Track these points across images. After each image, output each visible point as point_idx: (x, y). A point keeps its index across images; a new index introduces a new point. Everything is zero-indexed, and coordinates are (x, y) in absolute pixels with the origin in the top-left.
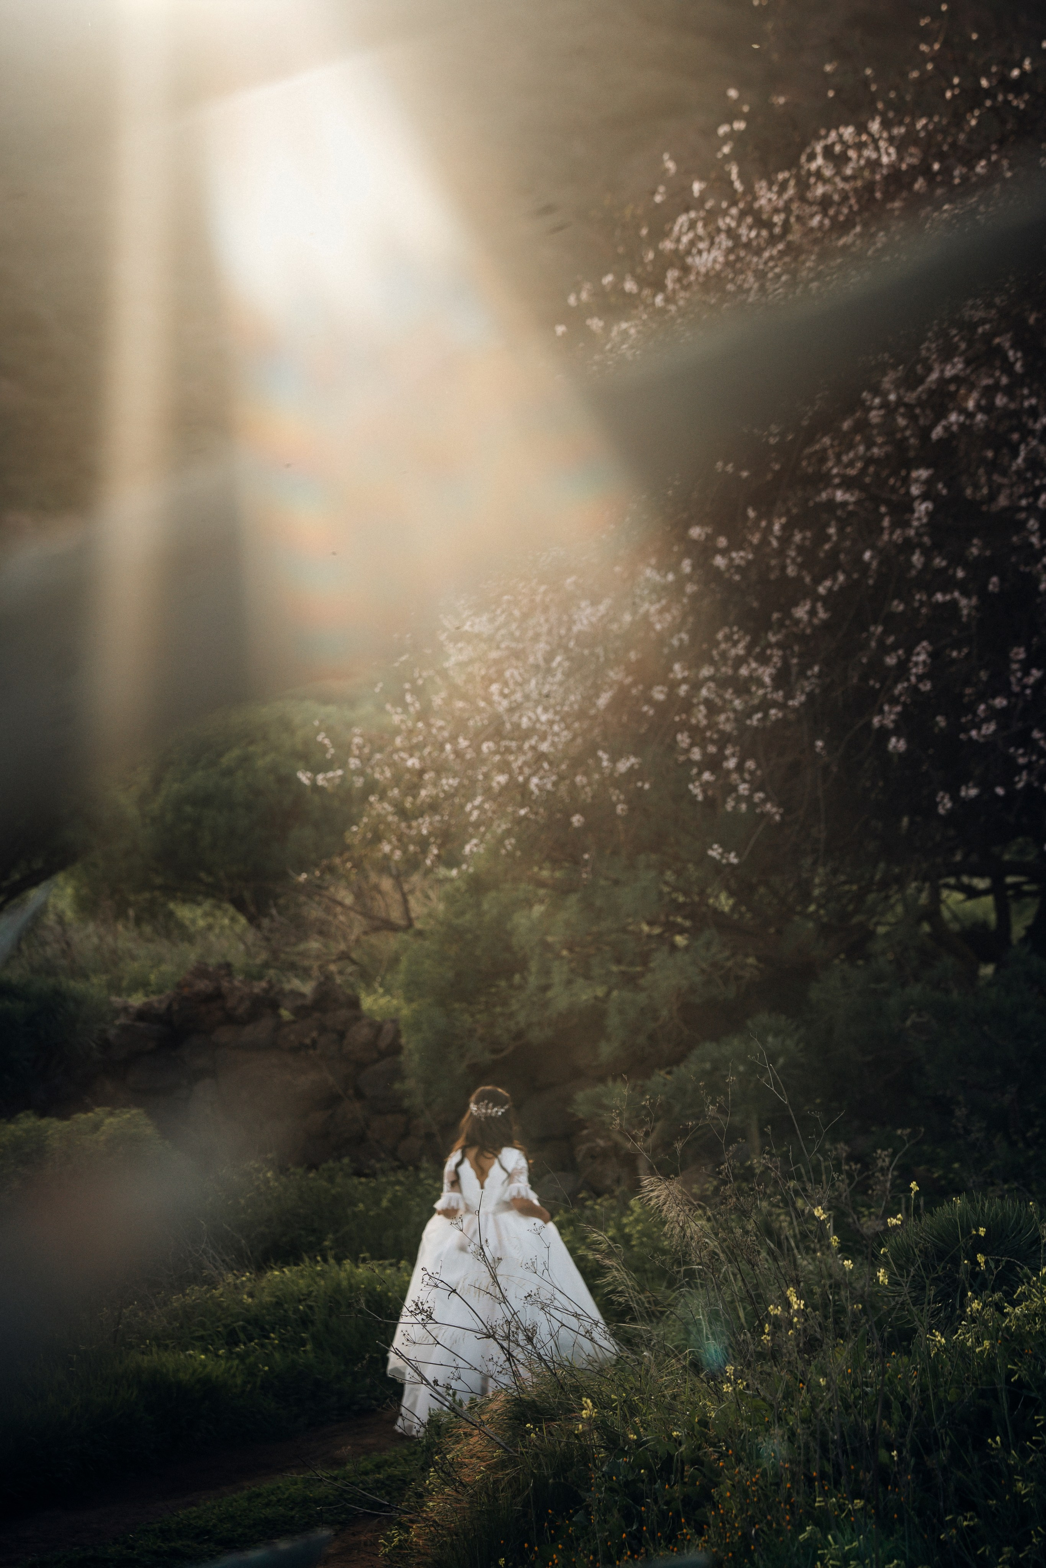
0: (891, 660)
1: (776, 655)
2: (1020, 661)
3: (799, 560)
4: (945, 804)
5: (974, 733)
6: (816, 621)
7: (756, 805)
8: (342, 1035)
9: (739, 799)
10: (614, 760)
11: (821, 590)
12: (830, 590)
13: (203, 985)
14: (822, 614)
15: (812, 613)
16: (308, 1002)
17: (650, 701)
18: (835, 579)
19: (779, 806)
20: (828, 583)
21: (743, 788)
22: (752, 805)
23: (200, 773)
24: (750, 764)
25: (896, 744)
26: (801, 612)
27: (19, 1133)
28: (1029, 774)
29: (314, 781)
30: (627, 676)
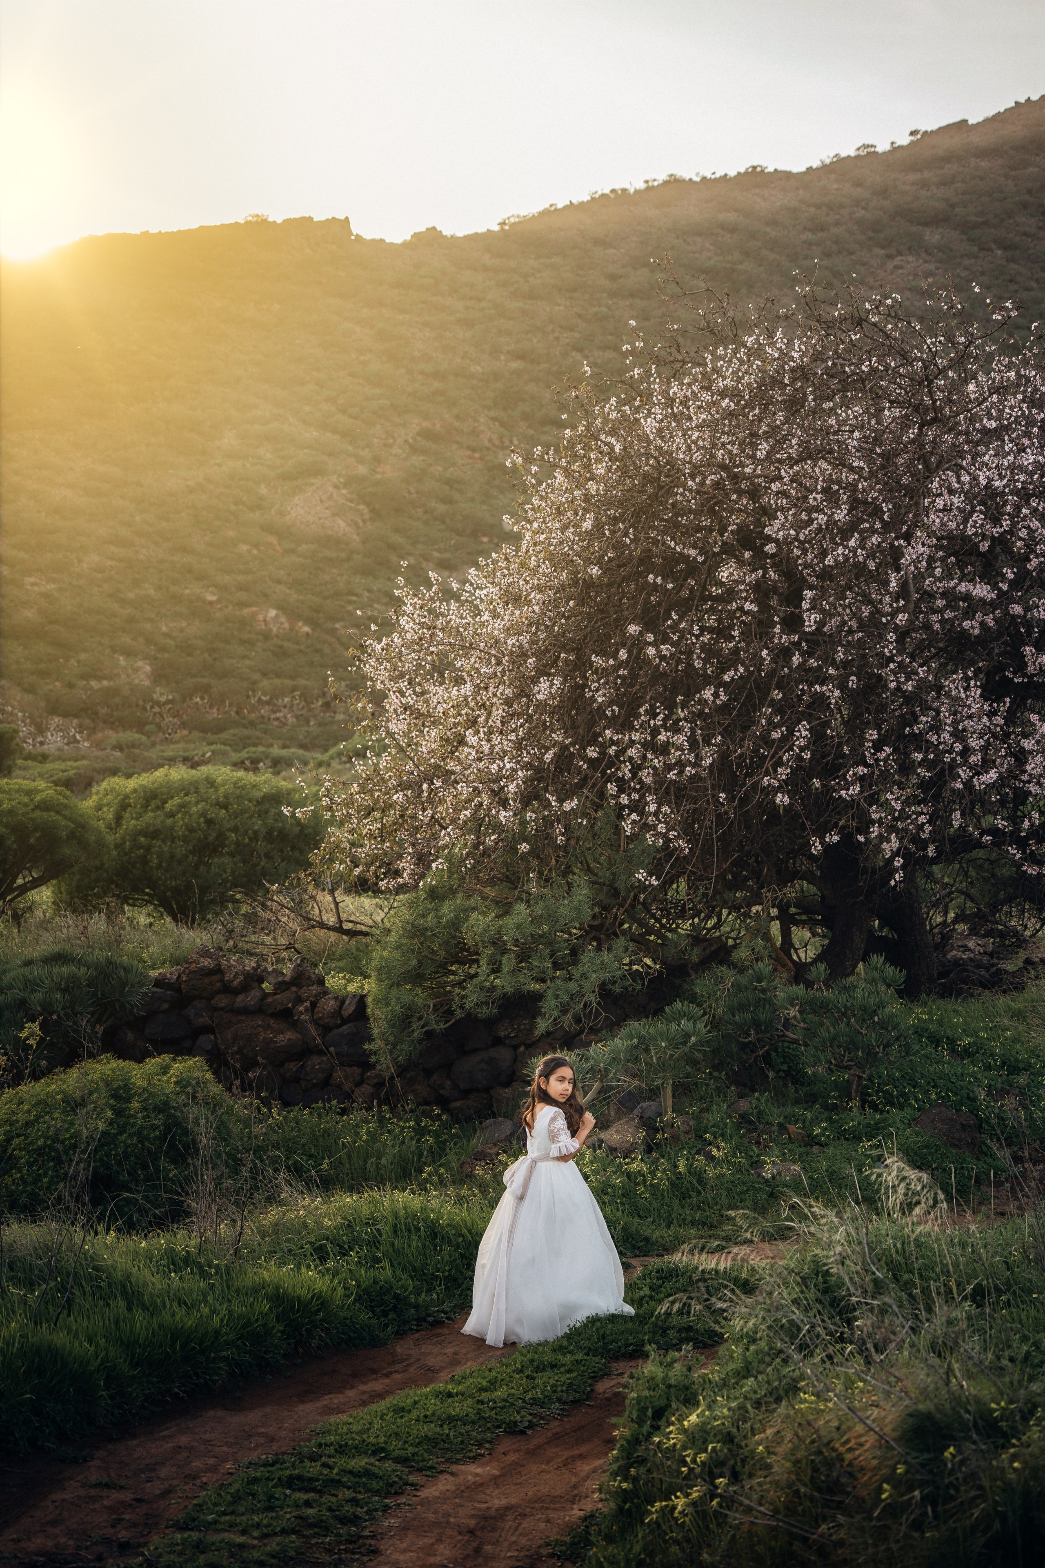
0: (776, 735)
1: (686, 726)
2: (873, 741)
3: (703, 656)
4: (817, 848)
5: (843, 793)
6: (718, 702)
7: (670, 840)
8: (314, 1005)
9: (658, 835)
10: (561, 801)
11: (726, 678)
12: (732, 679)
13: (206, 962)
14: (723, 697)
15: (716, 695)
16: (287, 979)
17: (585, 758)
18: (736, 670)
19: (688, 842)
20: (732, 673)
21: (661, 828)
22: (667, 841)
23: (150, 814)
24: (665, 809)
25: (781, 799)
26: (708, 694)
27: (108, 1073)
28: (879, 826)
29: (293, 814)
30: (567, 738)
